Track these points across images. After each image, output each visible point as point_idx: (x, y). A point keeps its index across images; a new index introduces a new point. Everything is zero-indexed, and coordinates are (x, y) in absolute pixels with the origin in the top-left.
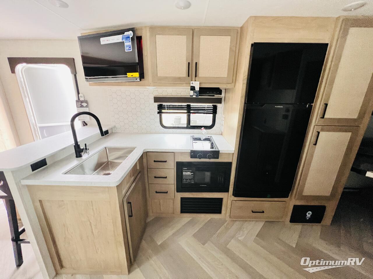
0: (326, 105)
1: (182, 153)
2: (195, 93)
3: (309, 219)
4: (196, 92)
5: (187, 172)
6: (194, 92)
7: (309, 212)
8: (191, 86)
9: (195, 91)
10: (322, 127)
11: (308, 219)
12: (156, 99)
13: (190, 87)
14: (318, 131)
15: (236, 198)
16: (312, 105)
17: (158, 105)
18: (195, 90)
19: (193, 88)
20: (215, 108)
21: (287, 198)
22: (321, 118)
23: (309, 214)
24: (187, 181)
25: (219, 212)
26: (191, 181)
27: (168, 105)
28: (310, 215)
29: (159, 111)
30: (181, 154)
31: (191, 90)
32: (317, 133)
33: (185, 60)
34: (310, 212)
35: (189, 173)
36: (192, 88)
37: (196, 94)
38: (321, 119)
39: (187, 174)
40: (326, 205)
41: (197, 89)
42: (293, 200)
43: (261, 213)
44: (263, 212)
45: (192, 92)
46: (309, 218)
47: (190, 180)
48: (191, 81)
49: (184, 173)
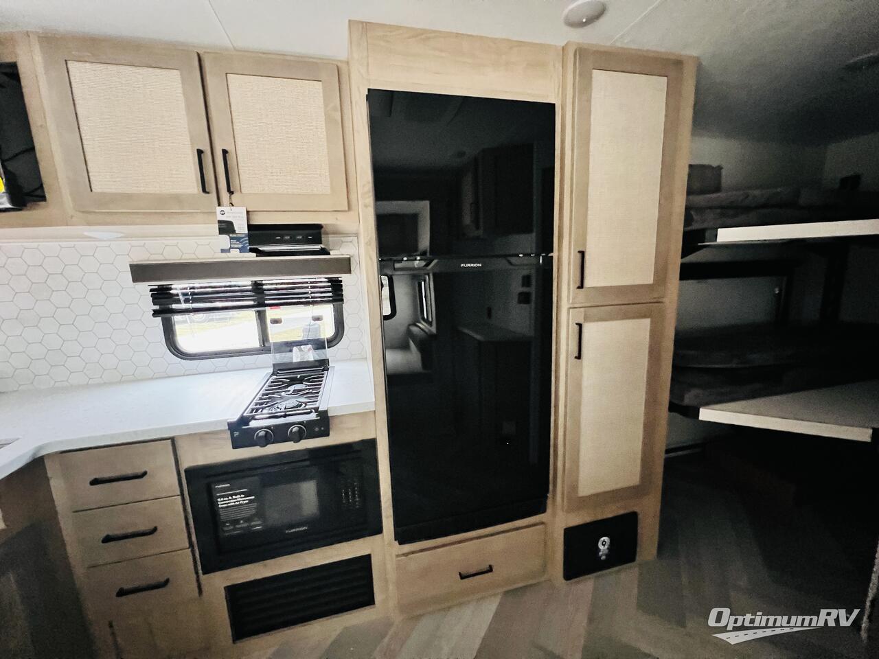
0: (582, 254)
1: (203, 437)
2: (235, 241)
3: (606, 559)
4: (238, 239)
5: (232, 495)
6: (231, 238)
7: (602, 539)
8: (220, 222)
9: (235, 235)
10: (585, 311)
11: (603, 558)
12: (140, 272)
13: (217, 226)
14: (580, 322)
15: (407, 548)
16: (552, 257)
17: (151, 290)
18: (234, 232)
19: (226, 228)
20: (336, 286)
21: (543, 513)
22: (579, 288)
23: (604, 545)
24: (238, 526)
25: (367, 599)
26: (253, 523)
27: (186, 289)
28: (606, 547)
29: (157, 307)
30: (201, 439)
31: (222, 231)
32: (577, 327)
33: (188, 144)
34: (606, 539)
35: (239, 499)
36: (224, 225)
37: (240, 246)
38: (578, 290)
39: (232, 501)
40: (636, 509)
41: (241, 228)
42: (560, 514)
43: (486, 575)
44: (490, 569)
45: (226, 238)
46: (606, 555)
47: (248, 520)
48: (219, 205)
49: (222, 503)
